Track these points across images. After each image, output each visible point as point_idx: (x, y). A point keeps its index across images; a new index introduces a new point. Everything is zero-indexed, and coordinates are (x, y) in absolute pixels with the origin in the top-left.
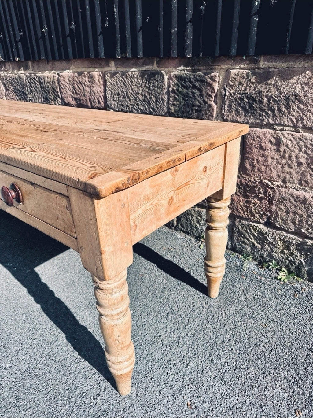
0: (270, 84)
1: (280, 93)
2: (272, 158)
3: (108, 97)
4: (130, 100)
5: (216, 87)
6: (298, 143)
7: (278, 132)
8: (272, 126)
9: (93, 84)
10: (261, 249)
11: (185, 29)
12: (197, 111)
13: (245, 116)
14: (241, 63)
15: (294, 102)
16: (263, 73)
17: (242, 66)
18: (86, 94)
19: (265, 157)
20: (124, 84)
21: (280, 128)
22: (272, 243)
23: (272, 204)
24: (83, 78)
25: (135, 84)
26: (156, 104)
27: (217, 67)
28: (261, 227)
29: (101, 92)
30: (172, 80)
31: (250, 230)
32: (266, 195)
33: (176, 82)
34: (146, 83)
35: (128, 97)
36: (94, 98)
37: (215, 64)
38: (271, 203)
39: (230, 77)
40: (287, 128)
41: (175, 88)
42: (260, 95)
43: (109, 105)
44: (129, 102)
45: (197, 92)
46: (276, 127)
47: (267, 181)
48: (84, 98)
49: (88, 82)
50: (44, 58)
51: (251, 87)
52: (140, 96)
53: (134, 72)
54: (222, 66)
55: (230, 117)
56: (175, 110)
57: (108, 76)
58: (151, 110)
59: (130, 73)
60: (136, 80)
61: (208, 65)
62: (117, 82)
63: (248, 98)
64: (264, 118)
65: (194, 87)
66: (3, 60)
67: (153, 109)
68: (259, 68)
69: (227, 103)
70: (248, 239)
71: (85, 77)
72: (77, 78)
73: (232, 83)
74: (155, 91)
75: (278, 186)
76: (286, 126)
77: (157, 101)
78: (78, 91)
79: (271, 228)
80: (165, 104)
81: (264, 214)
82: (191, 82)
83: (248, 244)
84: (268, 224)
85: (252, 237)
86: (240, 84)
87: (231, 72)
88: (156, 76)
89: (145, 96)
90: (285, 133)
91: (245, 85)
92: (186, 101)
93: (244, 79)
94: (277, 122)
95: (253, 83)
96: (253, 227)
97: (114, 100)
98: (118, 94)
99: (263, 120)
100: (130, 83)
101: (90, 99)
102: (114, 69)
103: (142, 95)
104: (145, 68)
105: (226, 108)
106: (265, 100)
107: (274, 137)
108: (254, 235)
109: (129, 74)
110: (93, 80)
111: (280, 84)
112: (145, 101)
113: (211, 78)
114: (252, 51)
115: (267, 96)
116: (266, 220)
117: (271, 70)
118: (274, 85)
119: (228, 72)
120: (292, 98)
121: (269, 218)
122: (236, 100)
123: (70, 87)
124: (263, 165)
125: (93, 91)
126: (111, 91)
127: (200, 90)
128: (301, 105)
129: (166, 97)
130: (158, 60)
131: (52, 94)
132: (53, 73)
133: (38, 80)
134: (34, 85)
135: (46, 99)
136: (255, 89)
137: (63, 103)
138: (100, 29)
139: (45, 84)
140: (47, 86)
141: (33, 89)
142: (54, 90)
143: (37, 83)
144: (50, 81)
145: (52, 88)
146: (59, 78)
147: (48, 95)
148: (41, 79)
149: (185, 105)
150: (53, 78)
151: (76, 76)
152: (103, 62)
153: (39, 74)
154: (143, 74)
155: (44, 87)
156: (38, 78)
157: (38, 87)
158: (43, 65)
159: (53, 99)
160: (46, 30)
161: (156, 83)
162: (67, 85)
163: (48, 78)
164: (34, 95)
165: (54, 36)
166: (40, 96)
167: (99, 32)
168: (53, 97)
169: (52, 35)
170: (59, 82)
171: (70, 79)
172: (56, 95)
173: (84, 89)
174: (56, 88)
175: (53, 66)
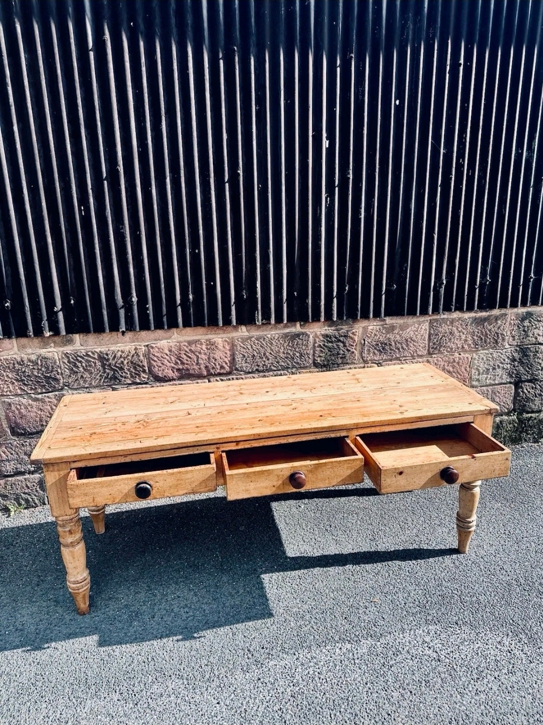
0: (395, 333)
1: (402, 338)
3: (239, 361)
4: (268, 359)
5: (357, 339)
9: (213, 350)
11: (332, 302)
12: (341, 358)
13: (380, 355)
14: (374, 322)
15: (411, 342)
16: (390, 327)
17: (375, 324)
18: (201, 361)
20: (261, 346)
21: (404, 359)
24: (199, 346)
25: (275, 344)
26: (301, 358)
27: (356, 325)
29: (226, 357)
30: (318, 337)
33: (322, 339)
34: (289, 342)
35: (266, 357)
36: (214, 365)
39: (367, 331)
40: (408, 358)
41: (321, 344)
42: (389, 341)
43: (239, 369)
44: (267, 361)
45: (342, 345)
46: (401, 359)
48: (196, 367)
49: (206, 350)
51: (383, 336)
52: (282, 355)
53: (274, 335)
54: (361, 325)
55: (369, 358)
56: (321, 361)
57: (238, 341)
58: (294, 364)
59: (269, 336)
60: (277, 341)
61: (349, 325)
62: (251, 346)
63: (381, 344)
65: (340, 341)
67: (298, 363)
68: (386, 324)
69: (366, 349)
71: (201, 344)
72: (187, 347)
73: (369, 336)
74: (299, 348)
76: (407, 357)
77: (301, 355)
78: (187, 360)
80: (311, 357)
82: (336, 338)
86: (375, 335)
87: (368, 328)
88: (301, 336)
89: (288, 354)
90: (407, 361)
91: (378, 335)
92: (331, 352)
93: (378, 332)
94: (402, 356)
95: (384, 334)
97: (246, 362)
98: (253, 356)
99: (393, 356)
100: (269, 345)
101: (206, 367)
102: (247, 334)
103: (284, 353)
104: (287, 330)
106: (393, 344)
109: (267, 337)
110: (214, 347)
111: (401, 332)
112: (287, 358)
113: (353, 333)
114: (383, 315)
115: (394, 341)
117: (394, 325)
118: (398, 333)
119: (365, 329)
120: (409, 340)
122: (373, 346)
123: (170, 357)
125: (213, 358)
126: (243, 355)
127: (343, 342)
128: (415, 344)
129: (312, 351)
130: (302, 323)
131: (129, 370)
132: (134, 345)
133: (96, 356)
134: (84, 365)
135: (111, 379)
136: (385, 337)
137: (151, 378)
138: (233, 300)
139: (115, 360)
140: (119, 361)
141: (81, 369)
142: (135, 365)
143: (93, 360)
144: (128, 356)
145: (130, 363)
146: (149, 350)
147: (120, 373)
148: (107, 355)
149: (330, 355)
150: (134, 352)
151: (185, 346)
152: (230, 329)
153: (100, 349)
154: (286, 336)
155: (110, 364)
156: (96, 354)
157: (95, 366)
158: (112, 337)
159: (129, 376)
160: (135, 299)
161: (300, 342)
162: (166, 356)
163: (123, 352)
164: (82, 377)
165: (150, 305)
166: (98, 377)
167: (232, 303)
168: (131, 374)
169: (147, 304)
170: (147, 355)
171: (173, 349)
172: (138, 371)
173: (198, 357)
174: (141, 362)
175: (134, 338)
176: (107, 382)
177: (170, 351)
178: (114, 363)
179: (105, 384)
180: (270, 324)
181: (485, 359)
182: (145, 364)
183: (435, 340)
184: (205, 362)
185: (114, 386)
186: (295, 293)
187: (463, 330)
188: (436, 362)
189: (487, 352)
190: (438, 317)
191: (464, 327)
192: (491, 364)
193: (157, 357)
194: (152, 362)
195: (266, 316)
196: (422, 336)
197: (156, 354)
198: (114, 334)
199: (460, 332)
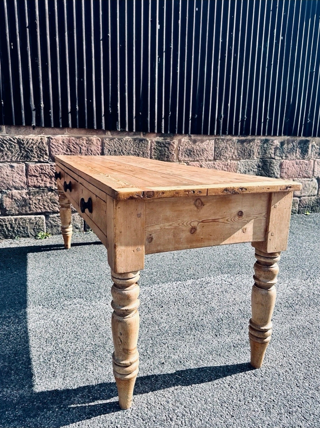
0: (196, 145)
1: (200, 148)
3: (106, 153)
5: (175, 146)
6: (207, 166)
7: (200, 163)
8: (198, 161)
9: (90, 144)
11: (162, 121)
12: (167, 157)
13: (188, 158)
16: (193, 141)
17: (185, 138)
18: (82, 151)
20: (120, 145)
24: (81, 141)
25: (128, 145)
27: (175, 138)
29: (98, 150)
30: (153, 143)
33: (156, 144)
34: (137, 145)
35: (123, 153)
40: (203, 161)
41: (155, 147)
42: (193, 149)
45: (166, 149)
46: (200, 161)
49: (86, 144)
50: (34, 125)
52: (132, 152)
53: (127, 139)
54: (178, 138)
55: (182, 159)
57: (106, 140)
59: (124, 139)
60: (129, 143)
61: (171, 137)
62: (114, 144)
63: (189, 150)
65: (165, 146)
68: (191, 139)
69: (180, 153)
71: (83, 140)
72: (74, 141)
73: (182, 145)
74: (142, 149)
77: (143, 153)
78: (74, 150)
80: (149, 155)
82: (164, 144)
86: (186, 145)
88: (143, 141)
89: (135, 151)
90: (203, 163)
92: (161, 153)
93: (187, 143)
94: (200, 159)
95: (190, 145)
98: (115, 151)
99: (195, 159)
100: (124, 145)
102: (111, 136)
103: (133, 151)
104: (135, 137)
105: (180, 155)
106: (195, 151)
110: (91, 143)
111: (200, 145)
113: (173, 142)
114: (190, 133)
117: (196, 140)
118: (198, 145)
120: (204, 150)
122: (184, 152)
123: (63, 147)
125: (90, 150)
126: (108, 149)
127: (168, 148)
128: (207, 152)
129: (150, 152)
130: (144, 133)
131: (36, 152)
132: (41, 137)
133: (16, 141)
134: (8, 146)
135: (25, 157)
136: (191, 147)
137: (51, 159)
138: (103, 113)
139: (28, 145)
140: (31, 146)
141: (6, 149)
142: (41, 149)
143: (13, 144)
144: (36, 143)
145: (37, 148)
146: (50, 140)
147: (31, 154)
148: (23, 141)
149: (160, 155)
150: (40, 140)
151: (72, 140)
152: (101, 132)
153: (18, 137)
154: (135, 140)
155: (25, 147)
156: (16, 140)
157: (15, 147)
158: (26, 130)
159: (37, 157)
160: (42, 105)
161: (143, 145)
162: (60, 145)
163: (33, 140)
164: (6, 154)
165: (52, 111)
166: (16, 155)
167: (103, 115)
168: (37, 155)
169: (50, 110)
170: (49, 143)
171: (65, 141)
172: (42, 153)
173: (80, 148)
174: (45, 148)
175: (41, 132)
176: (22, 159)
177: (63, 142)
178: (27, 146)
179: (21, 160)
180: (125, 131)
181: (244, 165)
182: (47, 149)
183: (218, 151)
184: (85, 152)
185: (26, 163)
186: (140, 113)
187: (233, 147)
188: (218, 164)
189: (244, 160)
190: (219, 138)
191: (233, 145)
192: (247, 168)
193: (55, 145)
194: (51, 148)
195: (123, 126)
196: (211, 148)
197: (54, 144)
198: (28, 128)
199: (231, 147)
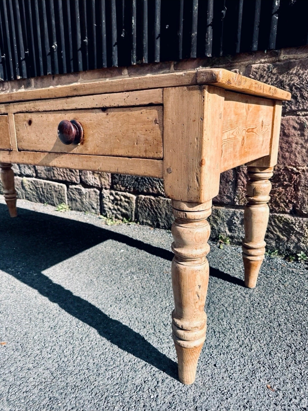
0: (292, 74)
1: (303, 81)
2: (297, 143)
7: (301, 117)
8: (295, 113)
10: (287, 241)
14: (261, 58)
16: (284, 64)
17: (263, 60)
19: (289, 143)
21: (303, 113)
22: (299, 233)
23: (298, 190)
27: (237, 63)
28: (287, 216)
31: (275, 222)
32: (291, 182)
37: (235, 61)
38: (296, 190)
39: (250, 71)
42: (281, 85)
46: (299, 113)
47: (292, 167)
50: (50, 73)
51: (272, 78)
54: (242, 63)
61: (228, 63)
64: (287, 105)
66: (2, 79)
68: (279, 61)
70: (272, 233)
75: (303, 171)
79: (297, 216)
81: (290, 202)
83: (272, 239)
84: (295, 213)
85: (276, 229)
86: (261, 76)
87: (252, 66)
91: (266, 77)
93: (266, 72)
94: (300, 108)
95: (274, 74)
96: (278, 218)
102: (127, 76)
107: (297, 123)
108: (279, 227)
111: (302, 72)
114: (273, 45)
115: (289, 85)
116: (291, 209)
117: (292, 61)
118: (296, 74)
119: (248, 67)
121: (295, 206)
124: (287, 151)
130: (175, 63)
136: (276, 79)
138: (115, 40)
158: (48, 81)
160: (55, 47)
165: (64, 51)
167: (114, 43)
175: (58, 81)
195: (140, 57)
